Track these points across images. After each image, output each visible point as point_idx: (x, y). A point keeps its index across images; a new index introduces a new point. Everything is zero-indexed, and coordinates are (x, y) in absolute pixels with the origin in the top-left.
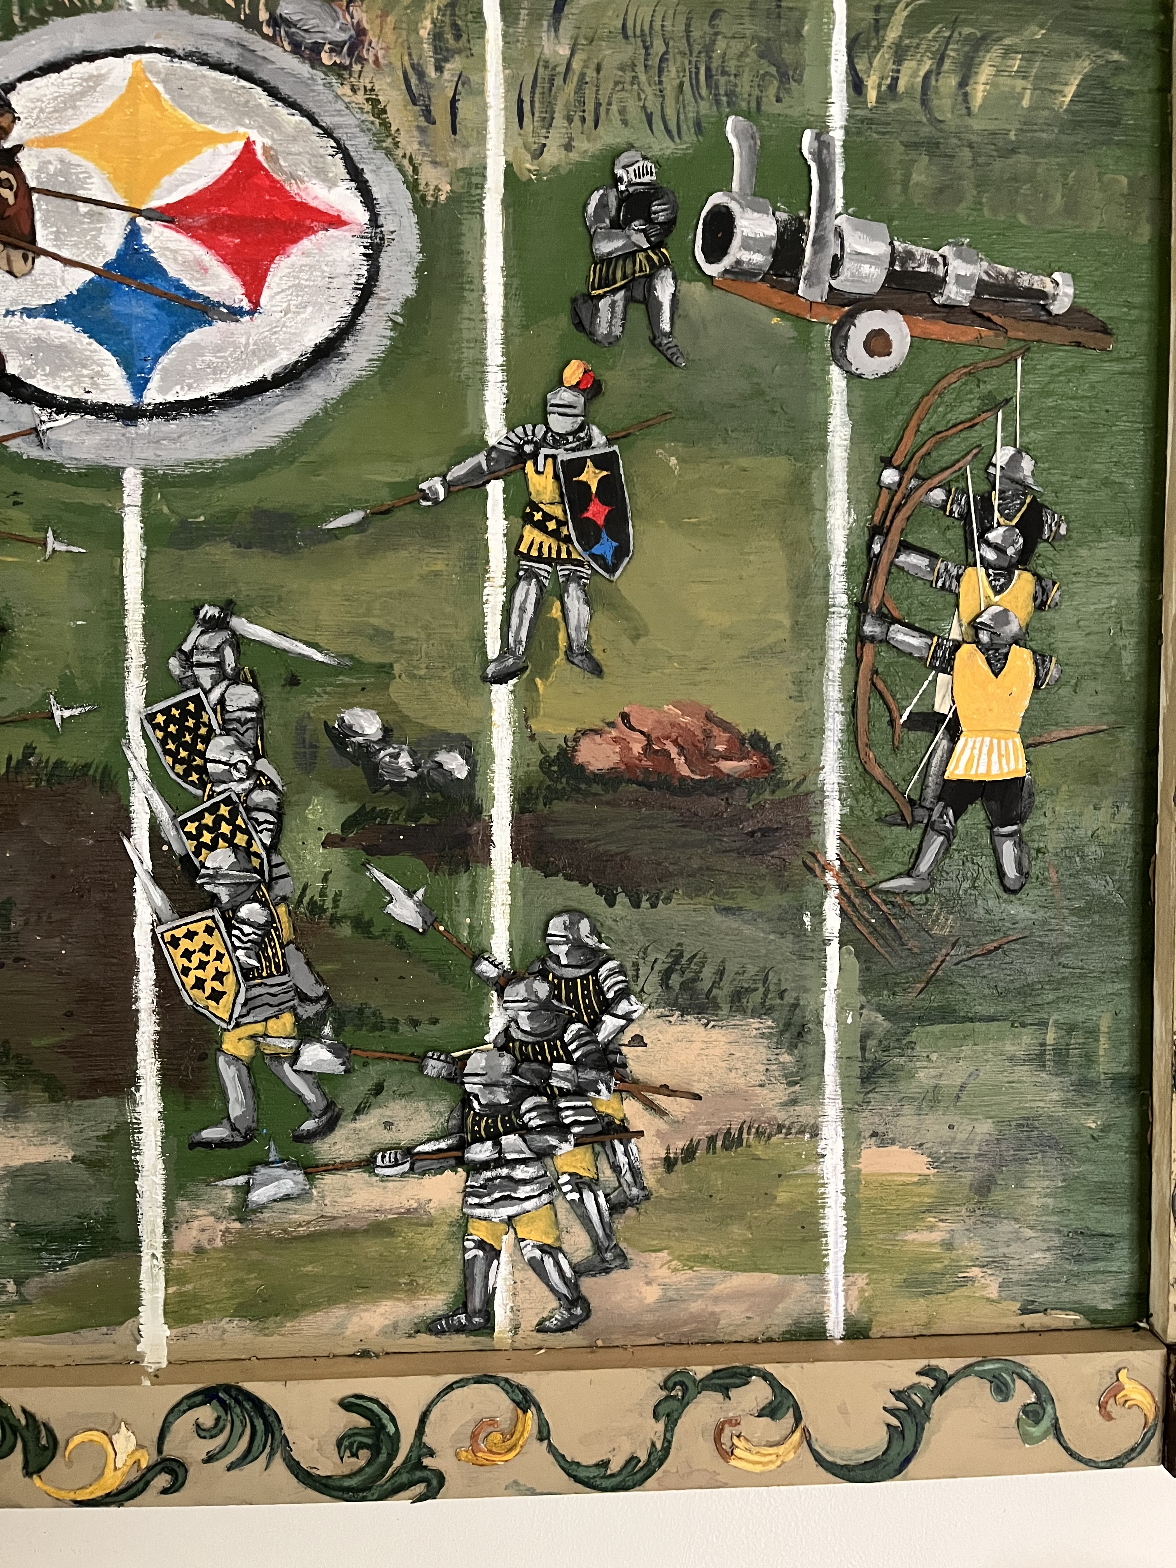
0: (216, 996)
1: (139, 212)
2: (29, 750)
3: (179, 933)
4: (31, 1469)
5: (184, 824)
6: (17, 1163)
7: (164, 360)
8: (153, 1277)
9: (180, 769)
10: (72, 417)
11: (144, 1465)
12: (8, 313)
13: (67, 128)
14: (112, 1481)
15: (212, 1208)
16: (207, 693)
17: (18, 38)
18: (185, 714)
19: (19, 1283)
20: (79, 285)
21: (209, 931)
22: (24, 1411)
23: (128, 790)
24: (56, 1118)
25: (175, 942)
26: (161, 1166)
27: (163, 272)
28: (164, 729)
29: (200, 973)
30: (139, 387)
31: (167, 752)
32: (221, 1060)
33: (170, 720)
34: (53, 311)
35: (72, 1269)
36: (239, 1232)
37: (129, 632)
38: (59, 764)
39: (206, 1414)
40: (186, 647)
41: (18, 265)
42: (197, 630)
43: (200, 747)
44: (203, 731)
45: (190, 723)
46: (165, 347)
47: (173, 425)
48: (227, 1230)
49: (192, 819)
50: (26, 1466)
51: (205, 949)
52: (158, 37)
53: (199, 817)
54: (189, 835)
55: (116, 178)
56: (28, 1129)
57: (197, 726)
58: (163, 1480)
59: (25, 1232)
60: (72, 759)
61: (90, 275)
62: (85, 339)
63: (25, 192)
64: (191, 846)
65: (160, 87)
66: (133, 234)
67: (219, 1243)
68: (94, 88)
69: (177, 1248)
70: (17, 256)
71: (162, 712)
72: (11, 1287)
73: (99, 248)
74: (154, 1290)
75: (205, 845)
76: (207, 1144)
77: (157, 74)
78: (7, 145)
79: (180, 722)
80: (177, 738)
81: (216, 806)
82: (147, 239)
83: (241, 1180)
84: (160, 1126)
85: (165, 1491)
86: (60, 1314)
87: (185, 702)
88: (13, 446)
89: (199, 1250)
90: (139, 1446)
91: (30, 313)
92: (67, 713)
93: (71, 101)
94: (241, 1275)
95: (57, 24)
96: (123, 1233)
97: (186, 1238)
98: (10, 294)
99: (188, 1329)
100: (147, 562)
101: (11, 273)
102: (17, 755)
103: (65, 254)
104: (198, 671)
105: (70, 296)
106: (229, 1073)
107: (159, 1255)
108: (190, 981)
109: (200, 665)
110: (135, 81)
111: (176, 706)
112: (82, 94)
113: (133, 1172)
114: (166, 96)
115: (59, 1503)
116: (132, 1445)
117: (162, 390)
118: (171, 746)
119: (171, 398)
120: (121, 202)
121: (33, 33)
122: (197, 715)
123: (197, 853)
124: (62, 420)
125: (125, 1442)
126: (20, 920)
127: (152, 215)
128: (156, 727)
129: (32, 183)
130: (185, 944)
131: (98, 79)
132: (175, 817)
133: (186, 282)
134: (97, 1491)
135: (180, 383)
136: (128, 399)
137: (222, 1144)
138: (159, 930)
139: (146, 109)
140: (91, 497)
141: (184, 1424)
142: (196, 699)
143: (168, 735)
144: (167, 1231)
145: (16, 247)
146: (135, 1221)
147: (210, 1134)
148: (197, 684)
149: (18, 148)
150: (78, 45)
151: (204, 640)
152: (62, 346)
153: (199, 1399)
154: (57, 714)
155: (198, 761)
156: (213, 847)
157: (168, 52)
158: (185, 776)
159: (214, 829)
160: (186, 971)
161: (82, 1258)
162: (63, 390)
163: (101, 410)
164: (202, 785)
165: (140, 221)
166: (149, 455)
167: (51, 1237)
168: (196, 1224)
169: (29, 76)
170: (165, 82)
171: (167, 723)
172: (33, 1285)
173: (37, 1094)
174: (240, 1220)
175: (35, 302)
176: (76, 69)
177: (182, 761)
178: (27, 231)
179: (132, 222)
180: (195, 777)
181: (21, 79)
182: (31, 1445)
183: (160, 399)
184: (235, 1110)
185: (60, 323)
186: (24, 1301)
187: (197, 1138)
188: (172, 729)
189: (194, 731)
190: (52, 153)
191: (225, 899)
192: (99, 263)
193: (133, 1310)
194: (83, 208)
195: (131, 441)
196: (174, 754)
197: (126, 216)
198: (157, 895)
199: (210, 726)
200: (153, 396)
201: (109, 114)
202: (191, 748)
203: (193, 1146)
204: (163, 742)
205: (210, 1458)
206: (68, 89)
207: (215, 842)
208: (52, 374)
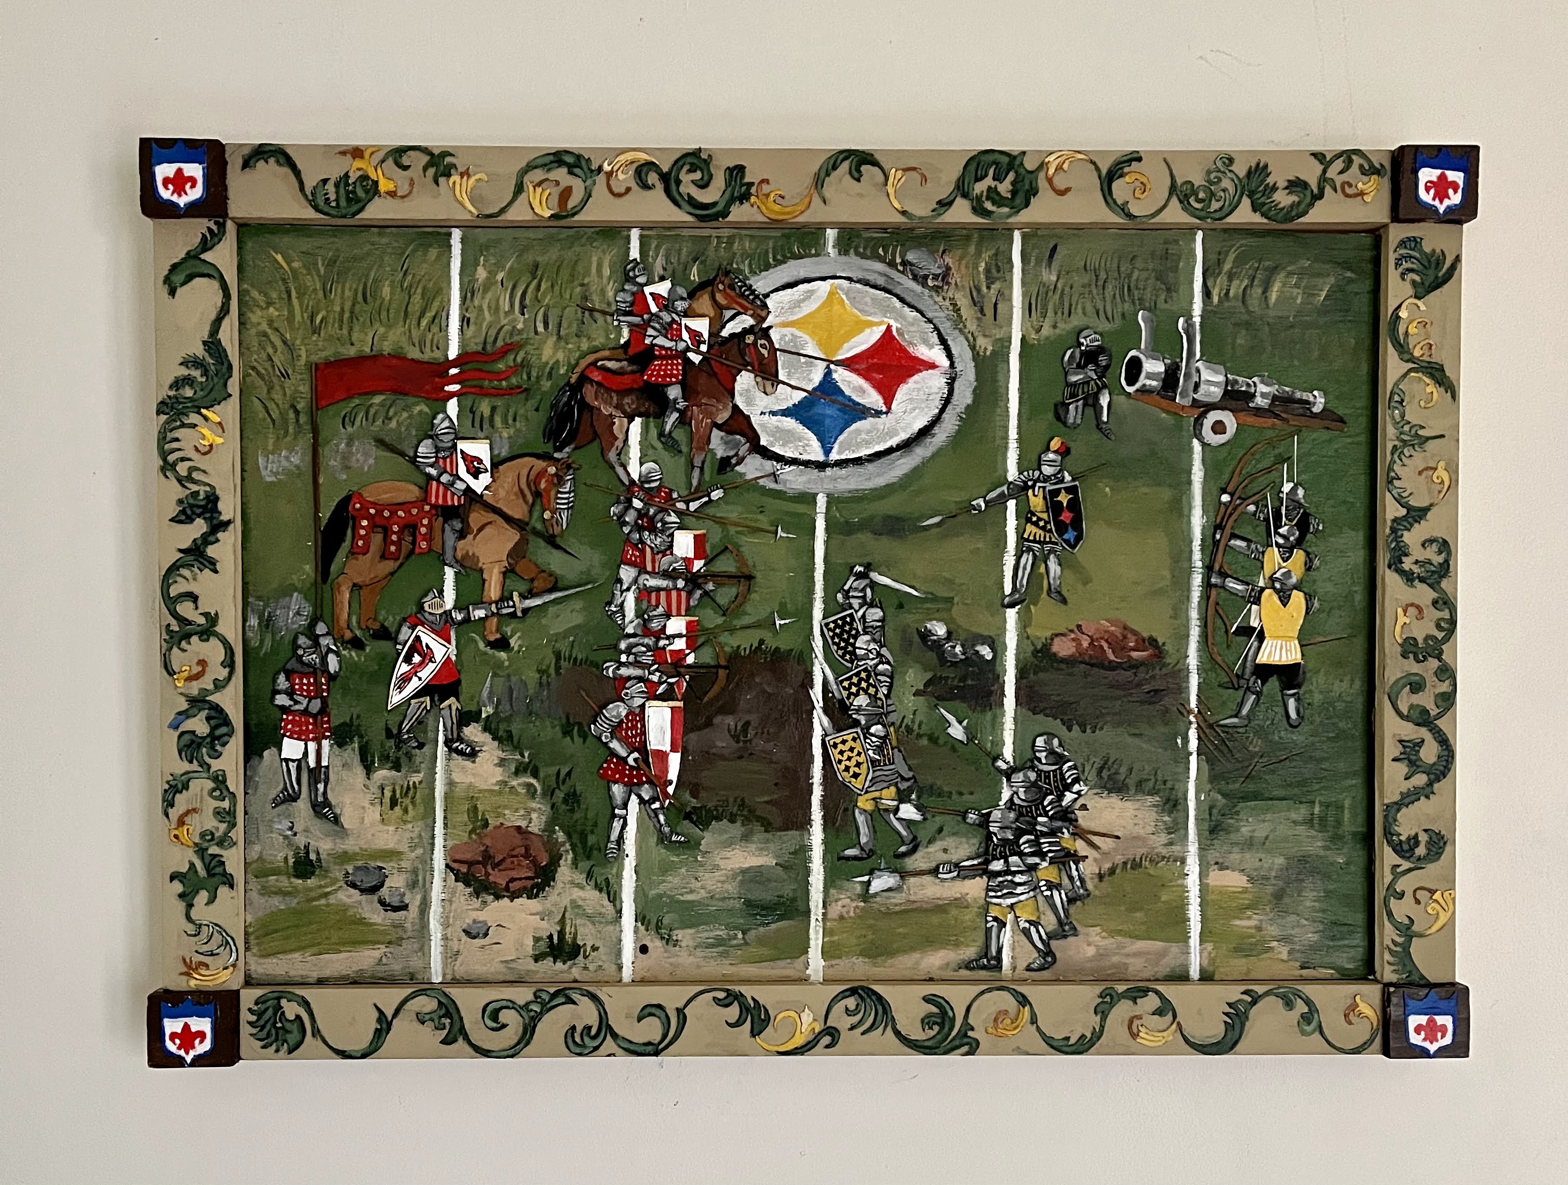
0: (856, 776)
1: (832, 362)
2: (762, 642)
3: (838, 741)
4: (754, 1033)
5: (842, 682)
6: (746, 865)
7: (841, 438)
8: (817, 932)
9: (840, 652)
10: (792, 468)
11: (817, 1031)
12: (762, 413)
13: (795, 318)
14: (799, 1041)
15: (849, 894)
16: (856, 612)
17: (771, 270)
18: (845, 623)
19: (744, 933)
20: (799, 399)
21: (854, 739)
22: (753, 999)
23: (812, 664)
24: (767, 841)
25: (835, 746)
26: (822, 870)
27: (842, 392)
28: (833, 631)
29: (847, 763)
30: (827, 452)
31: (834, 643)
32: (857, 811)
33: (837, 626)
34: (785, 413)
35: (773, 926)
36: (863, 908)
37: (816, 579)
38: (777, 648)
39: (851, 1002)
40: (846, 587)
41: (769, 389)
42: (852, 579)
43: (852, 641)
44: (854, 632)
45: (847, 628)
46: (841, 432)
47: (844, 471)
48: (857, 907)
49: (846, 679)
50: (752, 1031)
51: (852, 749)
52: (843, 270)
53: (850, 678)
54: (844, 688)
55: (820, 344)
56: (753, 847)
57: (851, 630)
58: (827, 1040)
59: (749, 904)
60: (783, 647)
61: (805, 394)
62: (801, 427)
63: (773, 351)
64: (845, 694)
65: (844, 297)
66: (828, 374)
67: (852, 914)
68: (809, 297)
69: (829, 916)
70: (768, 384)
71: (833, 622)
72: (740, 935)
73: (810, 380)
74: (817, 939)
75: (852, 693)
76: (848, 858)
77: (842, 290)
78: (764, 326)
79: (842, 627)
80: (840, 636)
81: (859, 673)
82: (835, 376)
83: (866, 878)
84: (822, 847)
85: (827, 1047)
86: (765, 951)
87: (845, 617)
88: (761, 482)
89: (842, 917)
90: (815, 1020)
91: (774, 413)
92: (783, 622)
93: (798, 304)
94: (864, 932)
95: (792, 263)
96: (802, 908)
97: (835, 910)
98: (763, 404)
99: (833, 962)
100: (827, 543)
101: (765, 393)
102: (756, 645)
103: (793, 383)
104: (852, 601)
105: (794, 405)
106: (860, 819)
107: (820, 919)
108: (842, 767)
109: (853, 597)
110: (831, 294)
111: (840, 619)
112: (803, 300)
113: (807, 872)
114: (846, 302)
115: (768, 1053)
116: (811, 1019)
117: (839, 453)
118: (836, 640)
119: (843, 457)
120: (822, 357)
121: (779, 268)
122: (851, 624)
123: (848, 698)
124: (788, 469)
125: (807, 1017)
126: (753, 732)
127: (838, 363)
128: (829, 630)
129: (777, 346)
130: (840, 747)
131: (812, 292)
132: (836, 679)
133: (854, 397)
134: (789, 1047)
135: (849, 449)
136: (821, 458)
137: (855, 858)
138: (827, 739)
139: (836, 307)
140: (801, 508)
141: (839, 1007)
142: (851, 615)
143: (835, 634)
144: (824, 906)
145: (768, 379)
146: (808, 900)
147: (850, 852)
148: (851, 607)
149: (770, 327)
150: (803, 274)
151: (855, 584)
152: (789, 431)
153: (848, 993)
154: (778, 622)
155: (850, 648)
156: (857, 694)
157: (849, 279)
158: (843, 657)
159: (858, 685)
160: (840, 762)
161: (778, 920)
162: (789, 453)
163: (807, 464)
164: (851, 662)
165: (832, 366)
166: (830, 486)
167: (763, 908)
168: (840, 903)
169: (776, 290)
170: (847, 294)
171: (835, 628)
172: (752, 934)
173: (758, 827)
174: (864, 902)
175: (776, 408)
176: (801, 287)
177: (841, 648)
178: (773, 370)
179: (828, 367)
180: (848, 657)
181: (772, 292)
182: (756, 1018)
183: (838, 457)
184: (864, 840)
185: (789, 419)
186: (746, 944)
187: (842, 854)
188: (838, 631)
189: (849, 632)
190: (788, 331)
191: (863, 722)
192: (810, 388)
193: (804, 949)
194: (803, 359)
195: (822, 479)
196: (838, 644)
197: (825, 364)
198: (825, 720)
199: (857, 630)
200: (834, 456)
201: (818, 310)
202: (847, 641)
203: (840, 859)
204: (833, 638)
205: (852, 1028)
206: (796, 297)
207: (858, 691)
208: (783, 445)
